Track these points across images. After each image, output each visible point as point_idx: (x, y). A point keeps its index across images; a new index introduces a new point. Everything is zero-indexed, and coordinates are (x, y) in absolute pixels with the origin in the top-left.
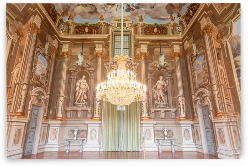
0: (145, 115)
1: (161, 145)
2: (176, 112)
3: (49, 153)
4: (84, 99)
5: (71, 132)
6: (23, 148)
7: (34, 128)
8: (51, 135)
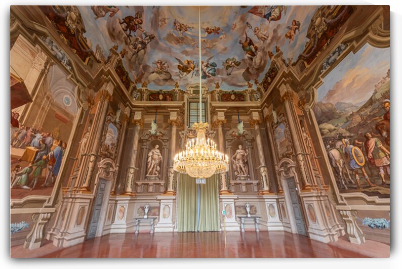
0: (224, 188)
1: (244, 224)
2: (258, 184)
3: (115, 235)
4: (156, 171)
5: (141, 209)
6: (86, 228)
7: (100, 205)
8: (118, 214)
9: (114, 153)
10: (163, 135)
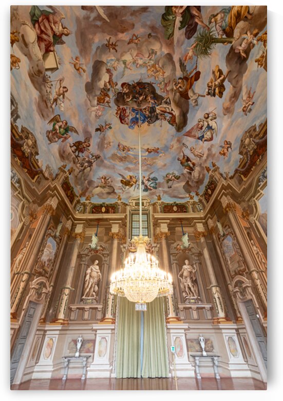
0: (172, 314)
1: (199, 366)
2: (212, 309)
4: (94, 291)
5: (72, 343)
7: (25, 338)
8: (45, 349)
9: (49, 270)
10: (104, 249)
